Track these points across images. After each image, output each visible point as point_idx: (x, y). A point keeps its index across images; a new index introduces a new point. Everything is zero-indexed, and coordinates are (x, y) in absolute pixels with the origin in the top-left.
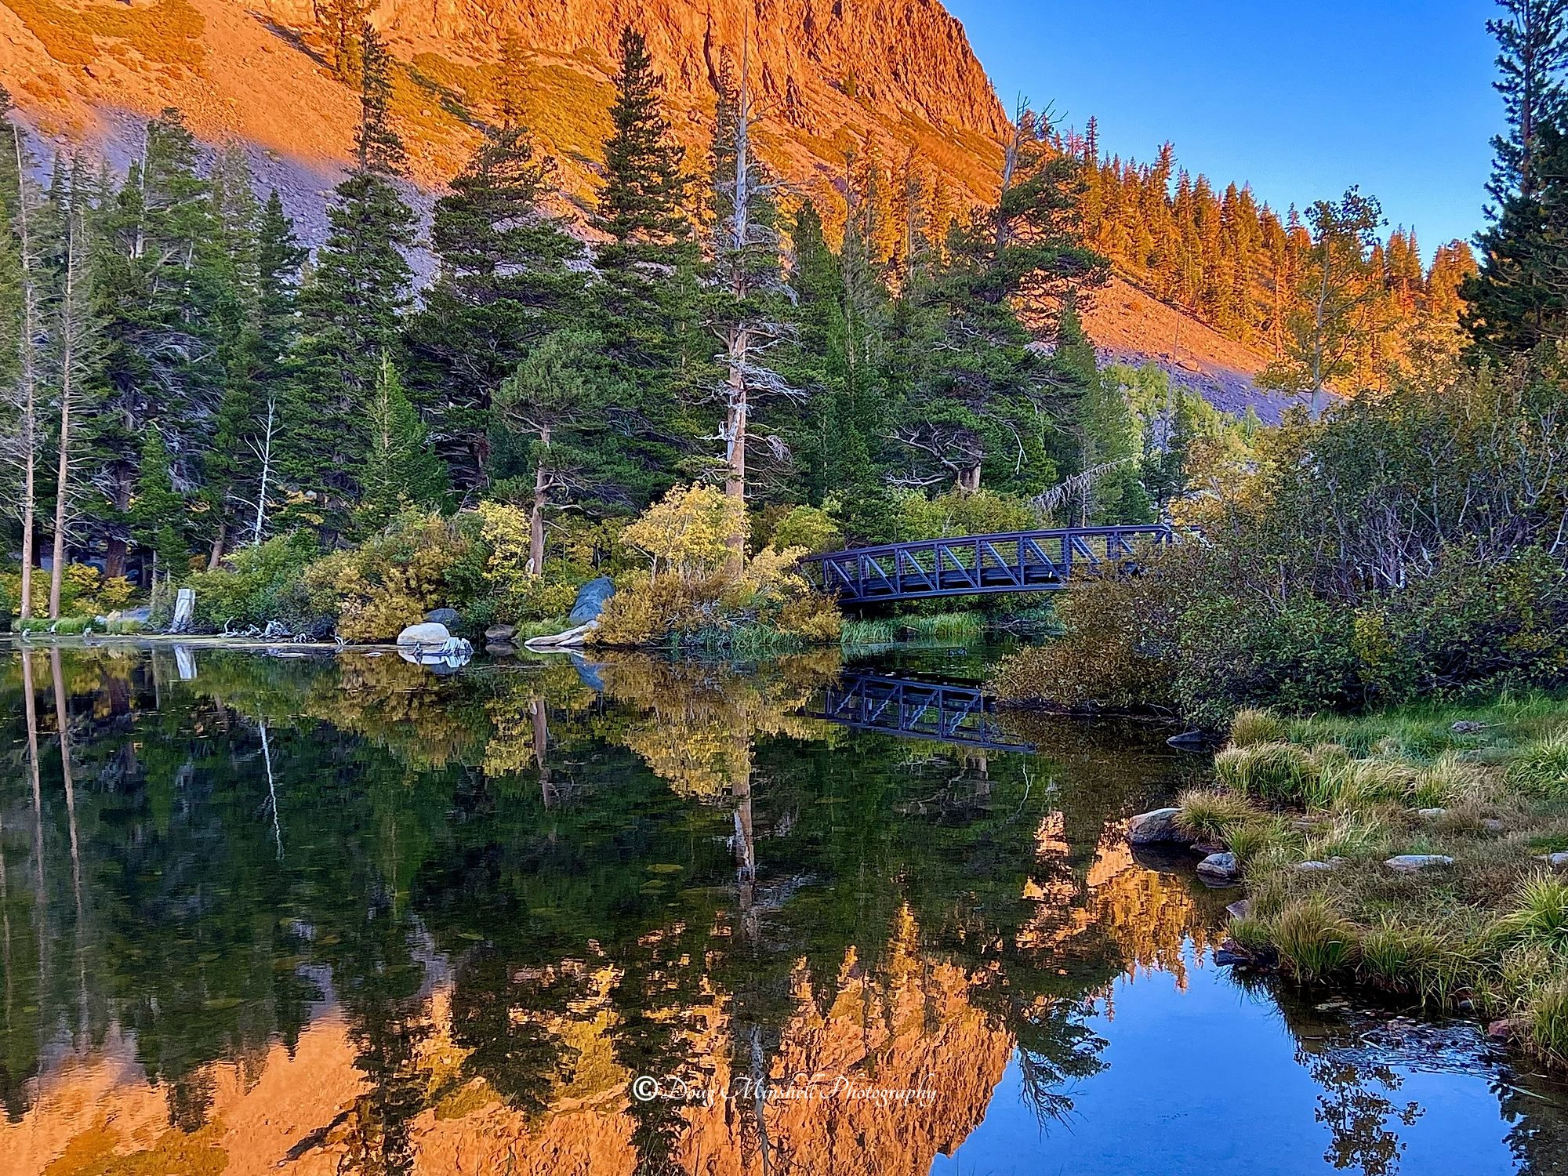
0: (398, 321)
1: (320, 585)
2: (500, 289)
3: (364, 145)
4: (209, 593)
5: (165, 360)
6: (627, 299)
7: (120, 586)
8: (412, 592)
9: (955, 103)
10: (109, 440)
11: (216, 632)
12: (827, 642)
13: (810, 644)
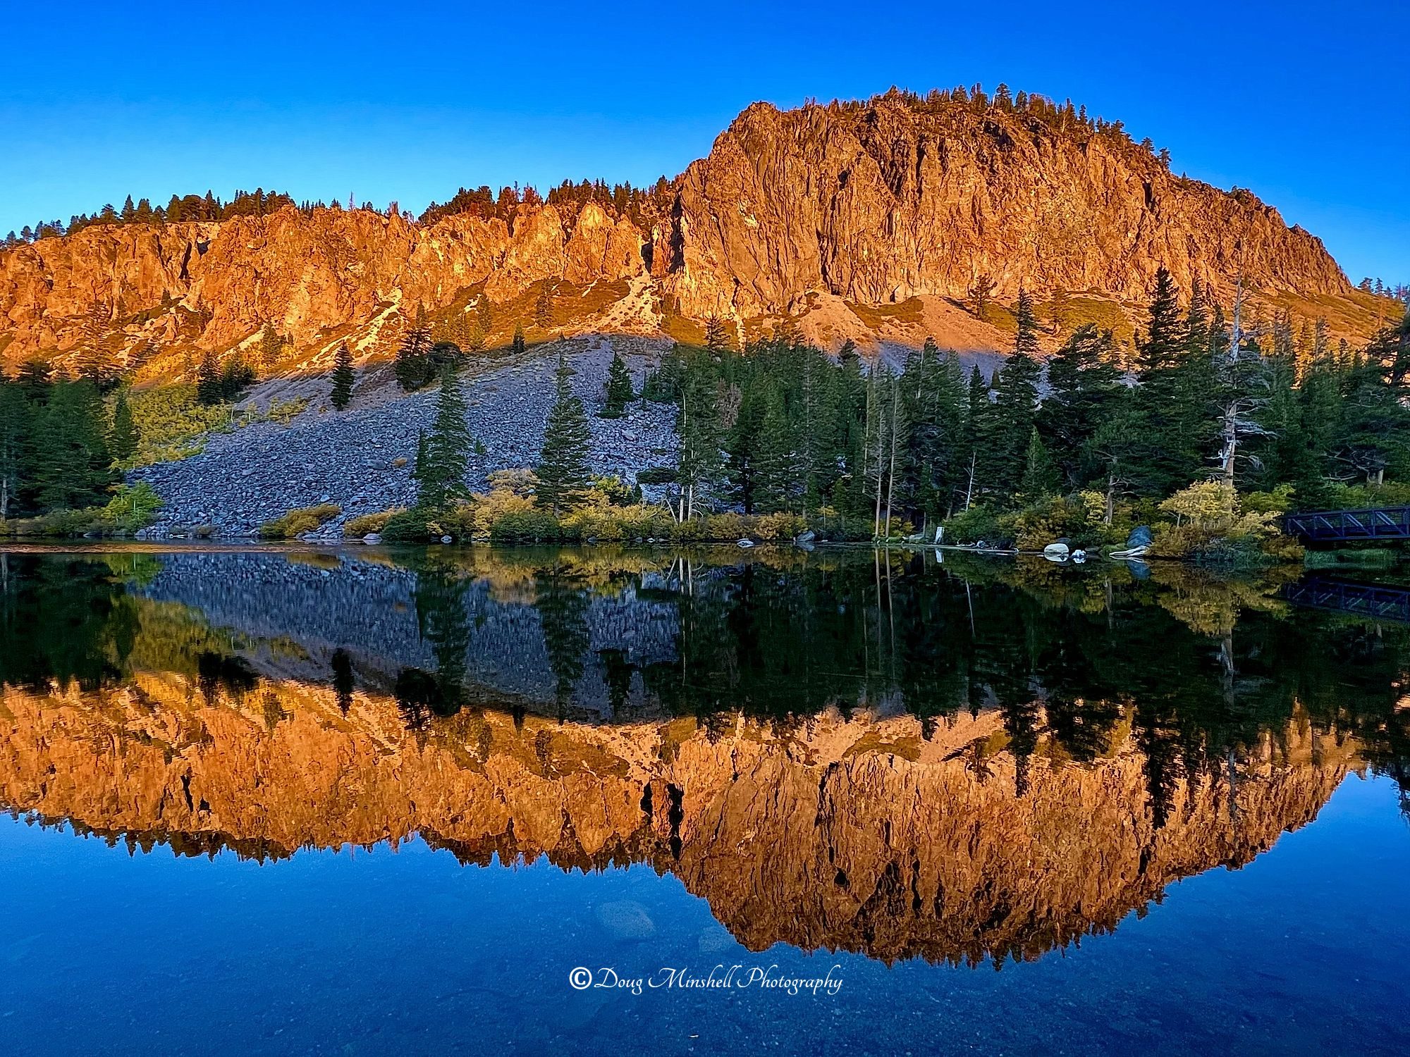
0: (1032, 414)
1: (1006, 526)
2: (1080, 396)
3: (1019, 341)
4: (951, 529)
5: (929, 437)
6: (1156, 395)
7: (909, 526)
8: (1050, 530)
9: (1315, 281)
10: (908, 469)
11: (955, 544)
12: (1295, 561)
13: (1285, 561)
